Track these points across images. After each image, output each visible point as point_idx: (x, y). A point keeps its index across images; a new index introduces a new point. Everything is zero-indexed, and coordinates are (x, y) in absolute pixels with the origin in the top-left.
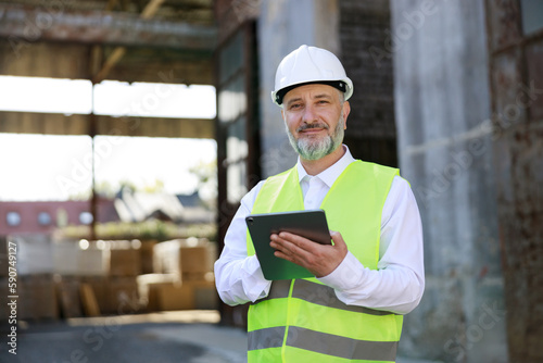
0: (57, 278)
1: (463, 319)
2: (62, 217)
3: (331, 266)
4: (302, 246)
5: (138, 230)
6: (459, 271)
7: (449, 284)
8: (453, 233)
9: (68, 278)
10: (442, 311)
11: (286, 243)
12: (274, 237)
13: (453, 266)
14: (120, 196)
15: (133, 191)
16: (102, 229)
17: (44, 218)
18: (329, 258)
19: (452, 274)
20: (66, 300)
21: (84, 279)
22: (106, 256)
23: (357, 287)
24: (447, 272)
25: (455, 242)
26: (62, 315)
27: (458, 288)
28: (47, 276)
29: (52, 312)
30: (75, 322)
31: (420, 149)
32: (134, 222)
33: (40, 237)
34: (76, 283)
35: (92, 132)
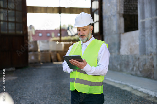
0: (50, 52)
1: (153, 67)
2: (53, 35)
3: (83, 67)
4: (76, 63)
5: (73, 38)
6: (152, 54)
7: (150, 57)
8: (152, 44)
9: (53, 51)
10: (148, 64)
11: (73, 62)
12: (70, 60)
13: (151, 52)
14: (68, 29)
15: (72, 27)
16: (63, 38)
17: (48, 35)
18: (83, 65)
19: (151, 55)
20: (53, 57)
21: (57, 52)
22: (63, 46)
23: (90, 71)
24: (150, 54)
25: (152, 46)
26: (52, 61)
27: (152, 58)
28: (48, 51)
29: (49, 60)
30: (55, 63)
31: (144, 20)
32: (72, 36)
33: (46, 41)
34: (55, 53)
35: (60, 12)
